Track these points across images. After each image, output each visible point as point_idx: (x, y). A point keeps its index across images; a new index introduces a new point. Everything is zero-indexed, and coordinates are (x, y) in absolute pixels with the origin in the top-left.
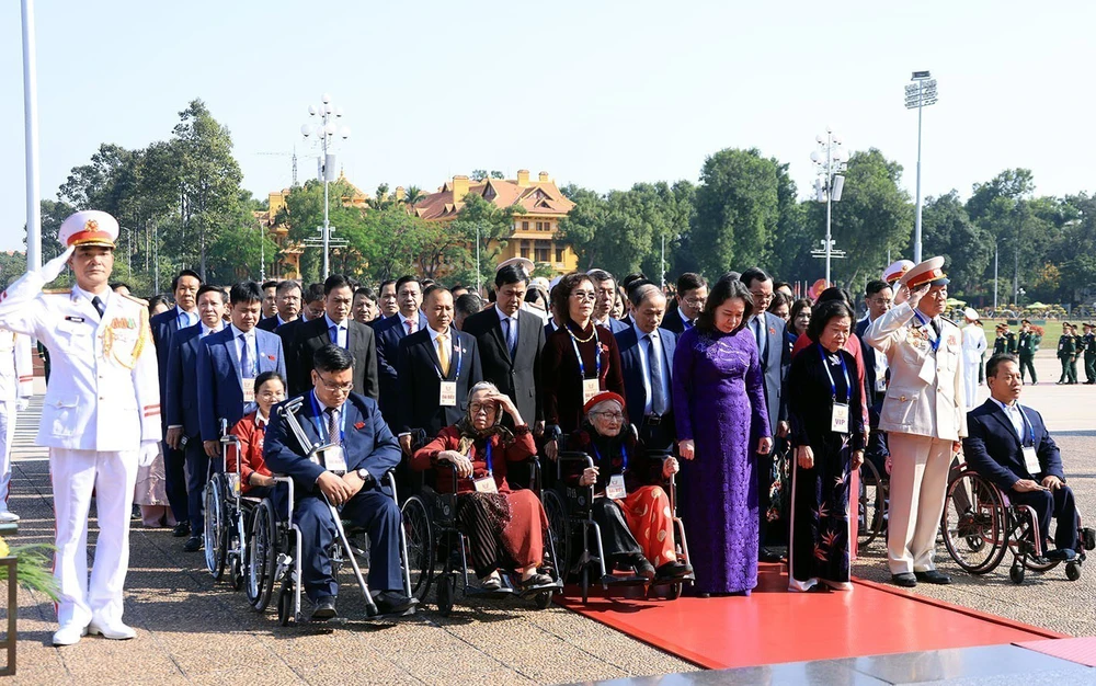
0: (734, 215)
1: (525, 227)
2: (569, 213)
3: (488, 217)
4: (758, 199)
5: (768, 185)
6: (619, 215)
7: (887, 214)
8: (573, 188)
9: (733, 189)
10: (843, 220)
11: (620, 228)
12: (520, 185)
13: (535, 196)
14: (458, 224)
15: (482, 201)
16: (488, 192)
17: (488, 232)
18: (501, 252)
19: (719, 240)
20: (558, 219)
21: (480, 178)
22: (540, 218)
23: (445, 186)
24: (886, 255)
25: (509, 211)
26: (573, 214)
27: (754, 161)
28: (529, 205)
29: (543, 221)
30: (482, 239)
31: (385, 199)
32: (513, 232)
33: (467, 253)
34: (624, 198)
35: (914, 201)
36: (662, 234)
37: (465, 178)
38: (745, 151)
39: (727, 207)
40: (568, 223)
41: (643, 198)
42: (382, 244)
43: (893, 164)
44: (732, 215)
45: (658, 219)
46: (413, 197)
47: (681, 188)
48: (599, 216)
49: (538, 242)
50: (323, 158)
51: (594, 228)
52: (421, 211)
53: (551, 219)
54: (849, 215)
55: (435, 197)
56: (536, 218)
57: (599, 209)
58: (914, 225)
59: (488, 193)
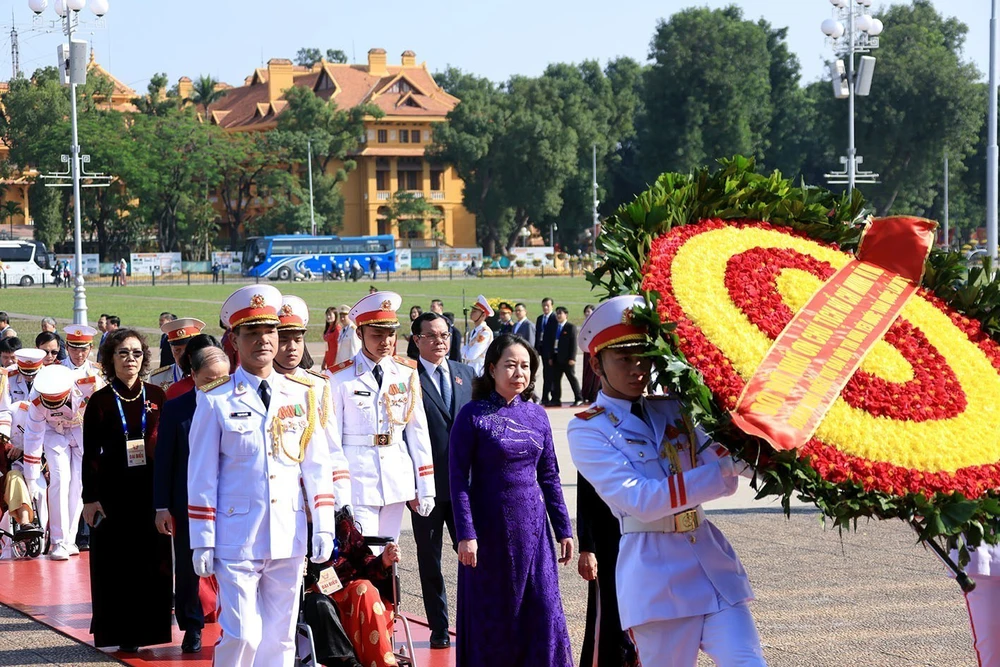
0: (703, 112)
1: (383, 138)
2: (449, 115)
3: (324, 124)
4: (739, 86)
5: (755, 63)
6: (525, 116)
7: (942, 102)
8: (454, 73)
9: (701, 71)
10: (873, 114)
11: (527, 136)
12: (372, 73)
13: (396, 89)
14: (277, 135)
15: (313, 99)
16: (323, 84)
17: (324, 147)
18: (345, 176)
19: (680, 151)
20: (432, 124)
21: (309, 61)
22: (404, 123)
23: (256, 76)
24: (941, 167)
25: (356, 113)
26: (455, 117)
27: (731, 26)
28: (386, 102)
29: (410, 129)
30: (316, 157)
31: (162, 98)
32: (363, 146)
33: (293, 179)
34: (532, 89)
35: (985, 80)
36: (593, 144)
37: (286, 62)
38: (718, 11)
39: (691, 99)
40: (448, 131)
41: (562, 89)
42: (160, 169)
43: (952, 22)
44: (698, 110)
45: (586, 120)
46: (206, 93)
47: (621, 69)
48: (495, 118)
49: (402, 160)
50: (66, 47)
51: (487, 139)
52: (218, 115)
53: (422, 124)
54: (882, 105)
55: (240, 93)
56: (399, 124)
57: (495, 108)
58: (986, 118)
59: (323, 86)
